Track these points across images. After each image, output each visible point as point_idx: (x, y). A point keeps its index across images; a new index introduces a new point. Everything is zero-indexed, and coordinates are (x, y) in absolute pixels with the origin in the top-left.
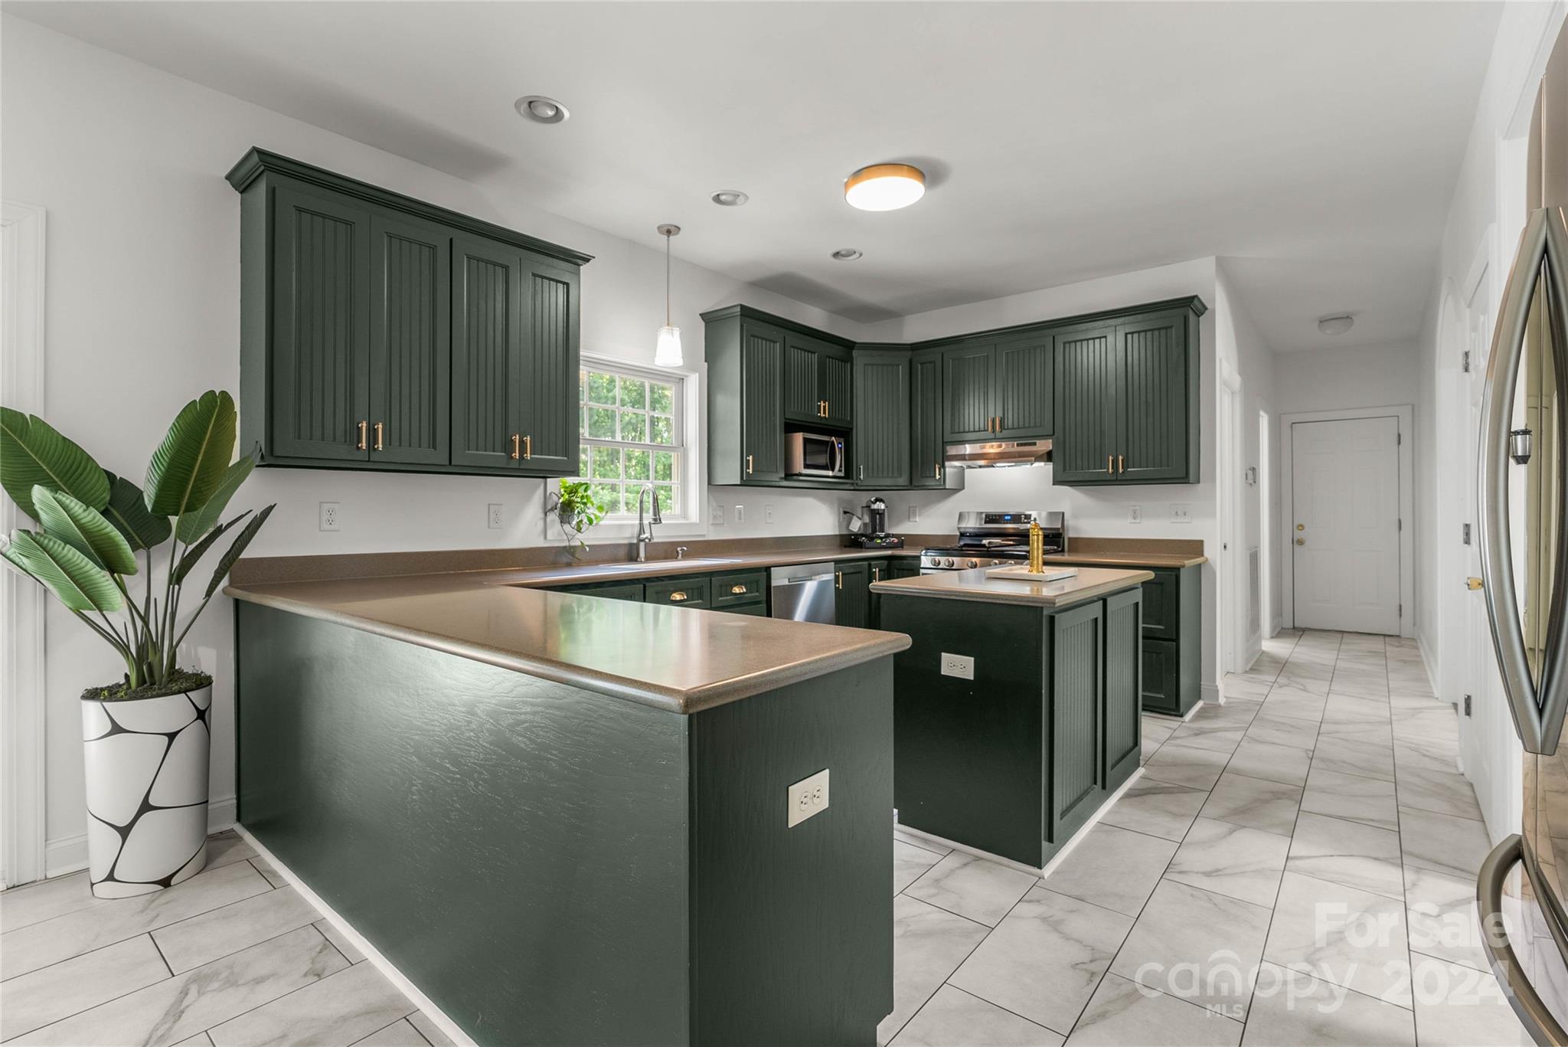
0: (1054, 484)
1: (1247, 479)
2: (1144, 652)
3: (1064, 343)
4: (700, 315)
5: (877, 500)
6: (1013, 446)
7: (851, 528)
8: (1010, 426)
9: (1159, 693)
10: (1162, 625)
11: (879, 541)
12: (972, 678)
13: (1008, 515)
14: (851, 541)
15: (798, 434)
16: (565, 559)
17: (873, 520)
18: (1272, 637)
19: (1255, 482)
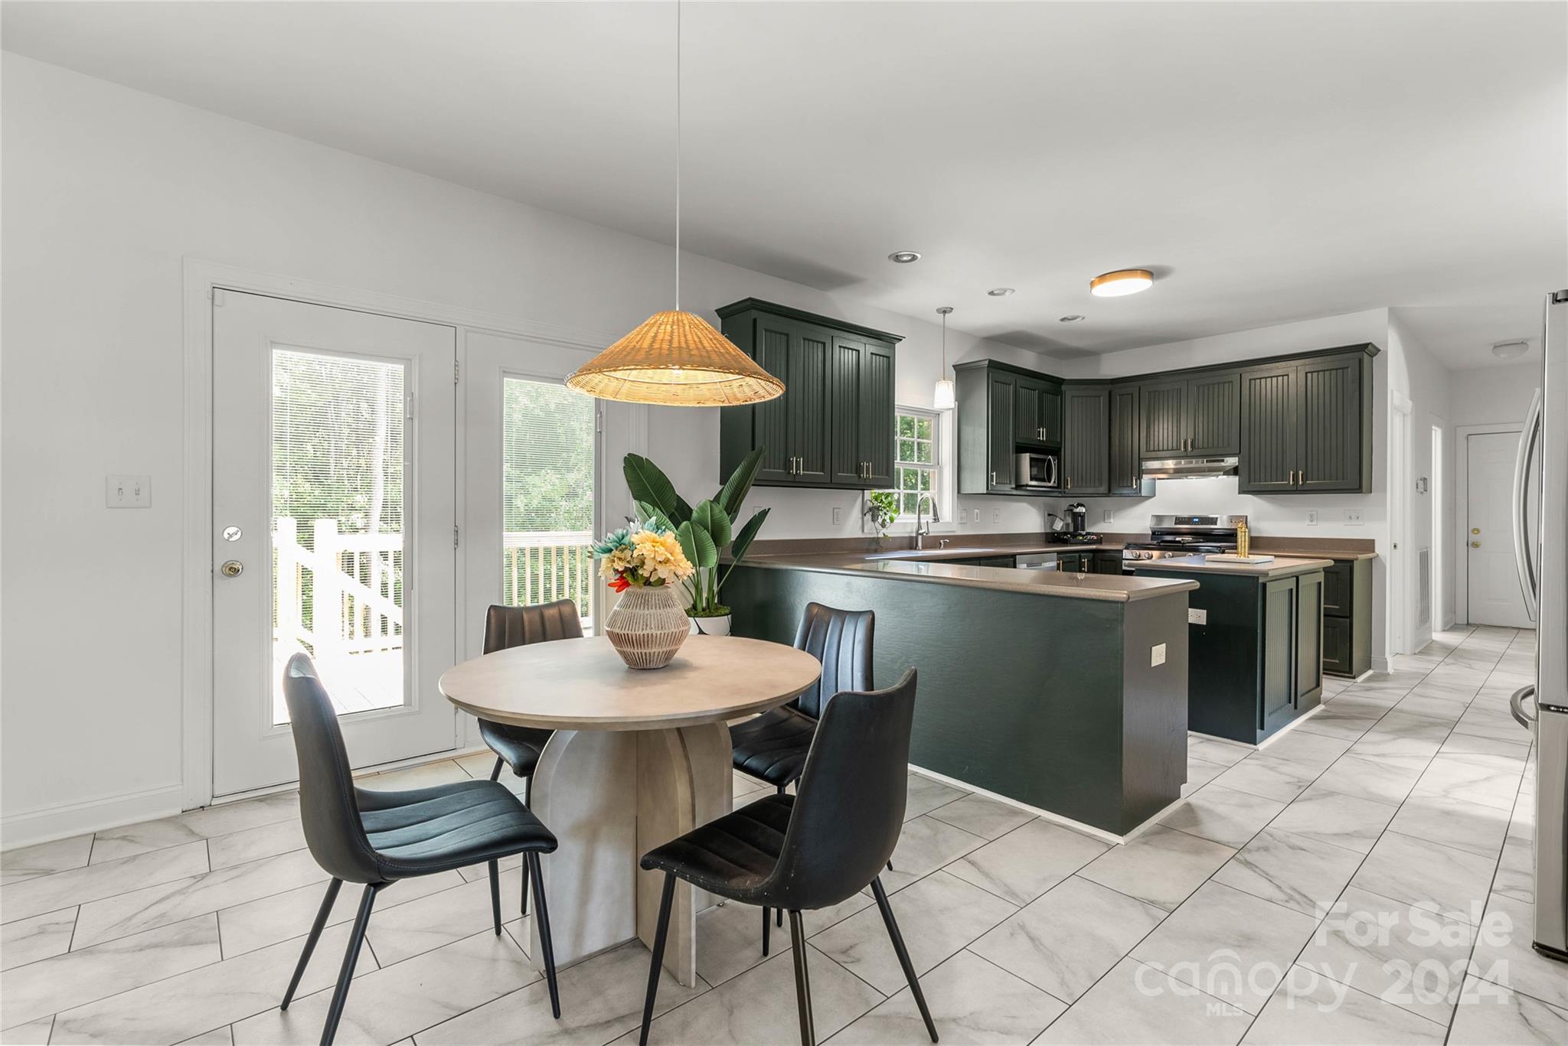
0: (1239, 493)
1: (1417, 488)
2: (1324, 626)
3: (1250, 380)
4: (953, 366)
5: (1079, 505)
6: (1203, 462)
7: (1054, 527)
8: (1201, 446)
9: (1335, 659)
10: (1337, 605)
11: (1081, 538)
12: (1205, 624)
13: (1196, 518)
14: (1052, 538)
15: (1023, 455)
16: (873, 547)
17: (1074, 521)
18: (1444, 631)
19: (1426, 490)
